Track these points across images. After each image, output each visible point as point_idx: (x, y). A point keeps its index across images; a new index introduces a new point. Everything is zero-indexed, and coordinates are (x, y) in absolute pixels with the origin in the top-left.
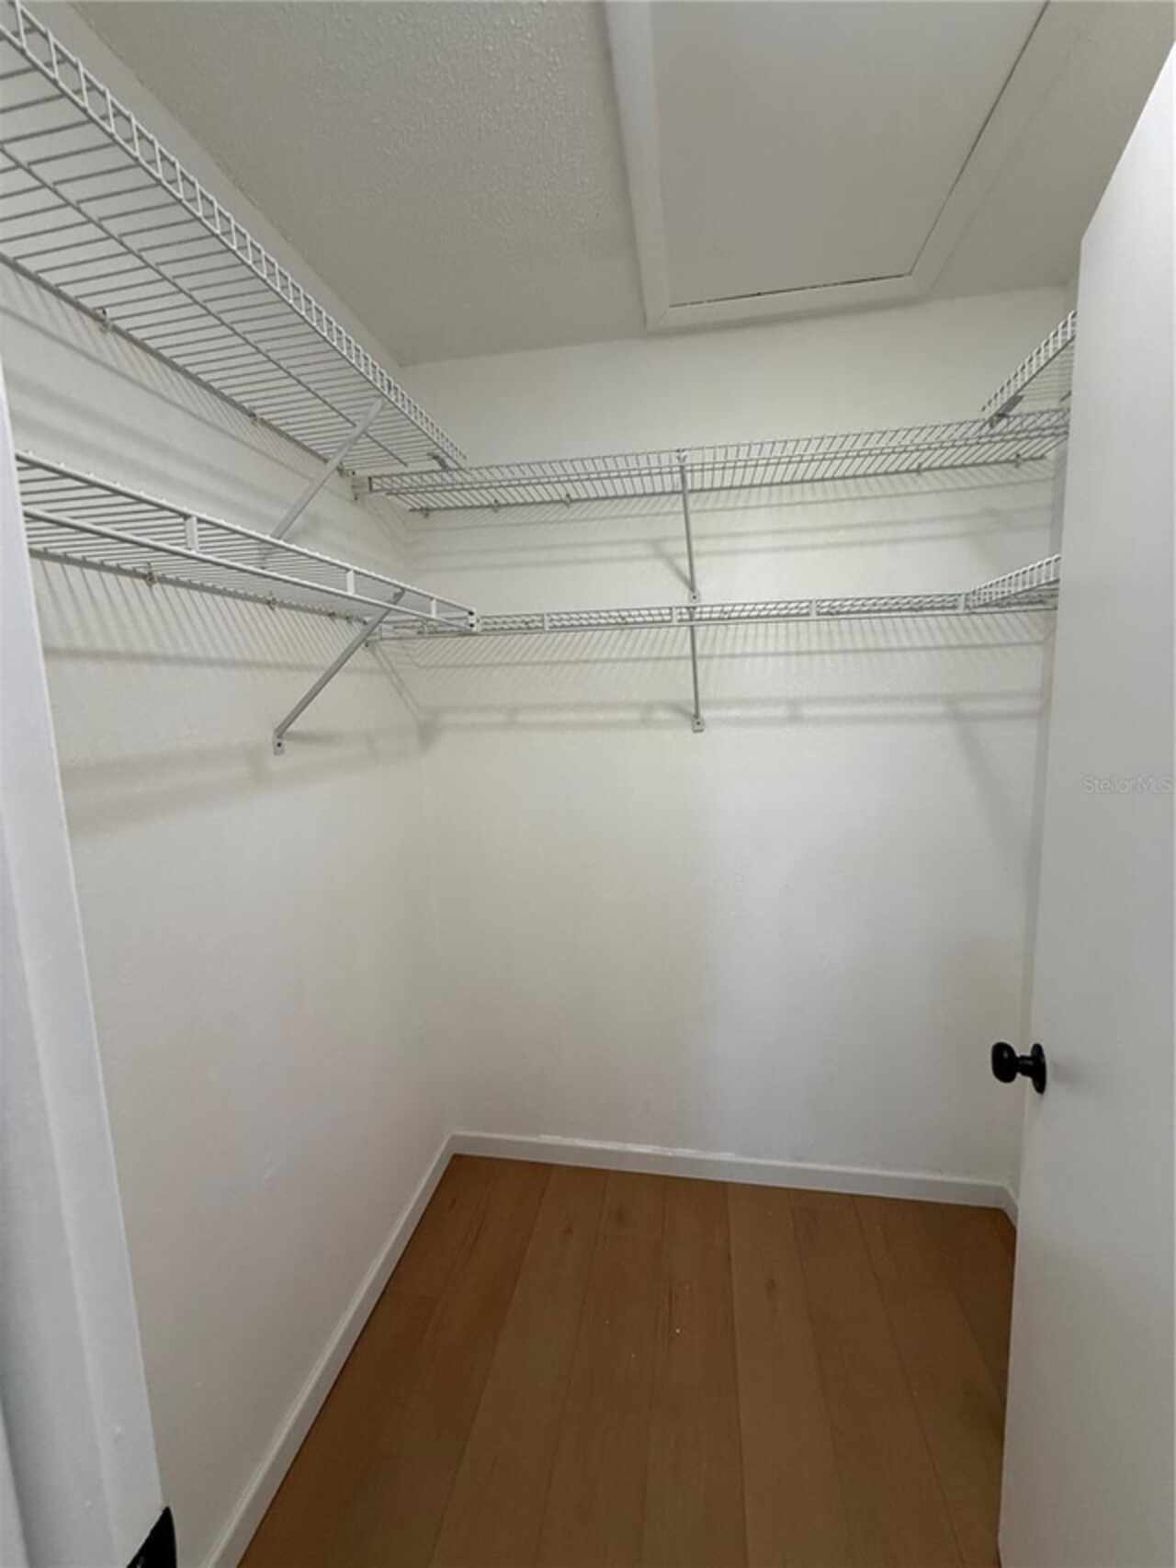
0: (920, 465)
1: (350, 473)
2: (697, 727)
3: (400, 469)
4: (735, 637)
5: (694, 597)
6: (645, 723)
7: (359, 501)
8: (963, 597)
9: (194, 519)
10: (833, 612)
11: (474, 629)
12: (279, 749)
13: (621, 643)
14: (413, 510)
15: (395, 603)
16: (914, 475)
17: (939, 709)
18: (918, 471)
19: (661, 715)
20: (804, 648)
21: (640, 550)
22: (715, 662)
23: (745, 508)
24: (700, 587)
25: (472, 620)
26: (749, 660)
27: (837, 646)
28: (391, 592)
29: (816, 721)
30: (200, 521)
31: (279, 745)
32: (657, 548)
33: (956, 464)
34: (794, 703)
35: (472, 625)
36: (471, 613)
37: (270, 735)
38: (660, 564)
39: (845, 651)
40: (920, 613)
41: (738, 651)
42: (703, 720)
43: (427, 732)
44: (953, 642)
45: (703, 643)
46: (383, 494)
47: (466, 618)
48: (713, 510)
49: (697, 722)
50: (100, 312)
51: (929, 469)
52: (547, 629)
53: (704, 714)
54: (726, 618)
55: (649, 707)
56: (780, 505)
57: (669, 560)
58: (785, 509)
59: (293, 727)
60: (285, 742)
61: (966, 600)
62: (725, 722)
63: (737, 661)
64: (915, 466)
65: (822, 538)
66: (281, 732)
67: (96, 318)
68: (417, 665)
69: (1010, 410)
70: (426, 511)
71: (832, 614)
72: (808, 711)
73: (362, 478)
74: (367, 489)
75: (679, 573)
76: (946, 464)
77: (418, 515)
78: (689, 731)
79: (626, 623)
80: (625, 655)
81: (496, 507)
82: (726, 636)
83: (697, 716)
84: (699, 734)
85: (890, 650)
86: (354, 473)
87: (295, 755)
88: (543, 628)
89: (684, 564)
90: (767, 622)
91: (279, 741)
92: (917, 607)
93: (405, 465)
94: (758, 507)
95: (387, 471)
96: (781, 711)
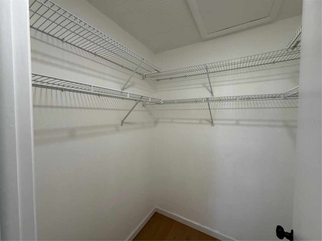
0: (274, 61)
1: (142, 74)
2: (212, 125)
3: (150, 73)
4: (222, 105)
5: (212, 96)
6: (200, 123)
7: (144, 79)
8: (283, 94)
9: (92, 87)
10: (249, 99)
11: (161, 103)
12: (122, 125)
13: (195, 105)
14: (156, 80)
15: (141, 99)
16: (272, 64)
17: (281, 124)
18: (274, 63)
19: (204, 122)
20: (240, 107)
21: (200, 86)
22: (217, 110)
23: (225, 75)
24: (214, 93)
25: (161, 101)
26: (226, 110)
27: (250, 107)
28: (140, 97)
29: (243, 125)
30: (94, 86)
31: (122, 124)
32: (204, 85)
33: (285, 60)
34: (237, 121)
35: (161, 102)
36: (161, 100)
37: (120, 123)
38: (204, 88)
39: (255, 108)
40: (275, 99)
41: (223, 108)
42: (214, 123)
43: (156, 122)
44: (278, 106)
45: (212, 106)
46: (149, 78)
47: (159, 101)
48: (217, 76)
49: (212, 124)
50: (95, 53)
51: (277, 62)
52: (176, 103)
53: (214, 122)
54: (220, 100)
55: (201, 120)
56: (234, 74)
57: (207, 88)
58: (236, 75)
59: (125, 121)
60: (123, 124)
61: (284, 95)
62: (219, 124)
63: (223, 110)
64: (272, 61)
65: (245, 81)
66: (122, 122)
67: (94, 54)
68: (155, 110)
69: (297, 45)
70: (158, 80)
71: (248, 99)
72: (241, 123)
73: (144, 75)
74: (145, 77)
75: (209, 90)
76: (282, 60)
77: (157, 81)
78: (210, 126)
79: (197, 102)
80: (196, 108)
81: (171, 78)
82: (220, 104)
83: (212, 122)
84: (213, 127)
85: (265, 108)
86: (143, 74)
87: (125, 126)
88: (175, 103)
89: (210, 88)
90: (233, 101)
91: (122, 123)
92: (274, 97)
93: (151, 72)
94: (229, 75)
95: (149, 73)
96: (234, 122)
